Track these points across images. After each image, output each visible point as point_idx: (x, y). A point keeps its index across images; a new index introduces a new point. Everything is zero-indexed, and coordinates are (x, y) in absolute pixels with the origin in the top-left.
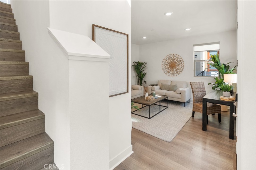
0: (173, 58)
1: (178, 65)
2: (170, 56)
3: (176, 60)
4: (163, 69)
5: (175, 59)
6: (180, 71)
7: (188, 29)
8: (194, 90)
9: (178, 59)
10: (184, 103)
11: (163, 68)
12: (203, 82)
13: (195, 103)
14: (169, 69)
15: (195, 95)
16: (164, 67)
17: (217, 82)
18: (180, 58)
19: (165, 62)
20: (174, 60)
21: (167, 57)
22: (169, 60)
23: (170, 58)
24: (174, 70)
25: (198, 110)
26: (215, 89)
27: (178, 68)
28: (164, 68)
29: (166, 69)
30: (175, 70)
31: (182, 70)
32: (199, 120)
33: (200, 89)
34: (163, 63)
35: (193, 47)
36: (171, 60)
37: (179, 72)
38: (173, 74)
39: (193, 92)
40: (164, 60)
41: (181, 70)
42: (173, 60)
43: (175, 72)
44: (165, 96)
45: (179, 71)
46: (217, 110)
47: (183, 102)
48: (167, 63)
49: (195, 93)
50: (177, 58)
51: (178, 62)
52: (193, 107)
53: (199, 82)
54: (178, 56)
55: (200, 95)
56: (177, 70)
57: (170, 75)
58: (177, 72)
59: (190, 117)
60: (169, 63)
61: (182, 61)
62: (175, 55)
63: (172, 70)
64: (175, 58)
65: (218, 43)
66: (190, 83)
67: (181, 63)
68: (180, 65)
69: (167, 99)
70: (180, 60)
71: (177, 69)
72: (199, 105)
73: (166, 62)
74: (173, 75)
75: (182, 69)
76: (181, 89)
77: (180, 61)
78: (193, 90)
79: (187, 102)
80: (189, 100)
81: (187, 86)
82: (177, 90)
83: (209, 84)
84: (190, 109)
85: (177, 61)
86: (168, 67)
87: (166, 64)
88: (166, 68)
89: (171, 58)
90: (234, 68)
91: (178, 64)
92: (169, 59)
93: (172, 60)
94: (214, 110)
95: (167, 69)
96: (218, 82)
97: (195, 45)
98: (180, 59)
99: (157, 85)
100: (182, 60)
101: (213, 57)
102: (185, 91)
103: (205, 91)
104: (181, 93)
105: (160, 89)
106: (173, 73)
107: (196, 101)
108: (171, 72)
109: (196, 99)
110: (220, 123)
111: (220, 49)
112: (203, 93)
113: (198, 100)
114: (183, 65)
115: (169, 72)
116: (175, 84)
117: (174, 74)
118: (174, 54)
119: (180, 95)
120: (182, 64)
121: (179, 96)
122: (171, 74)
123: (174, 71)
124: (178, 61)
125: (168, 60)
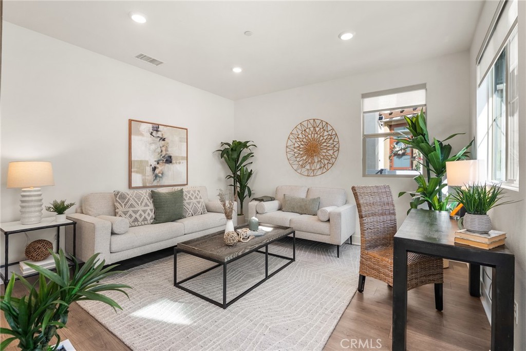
0: (312, 129)
1: (326, 147)
2: (305, 124)
3: (321, 136)
4: (288, 159)
5: (319, 133)
6: (328, 163)
7: (347, 37)
8: (363, 209)
9: (326, 133)
10: (338, 246)
11: (289, 156)
12: (388, 187)
13: (366, 249)
14: (304, 158)
15: (366, 226)
16: (293, 153)
17: (421, 189)
18: (329, 128)
19: (294, 141)
20: (316, 135)
21: (299, 127)
22: (304, 136)
23: (305, 130)
24: (316, 161)
25: (376, 274)
26: (419, 207)
27: (324, 154)
28: (291, 155)
29: (296, 158)
30: (318, 159)
31: (334, 160)
32: (378, 303)
33: (380, 208)
34: (290, 143)
35: (361, 100)
36: (309, 134)
37: (326, 167)
38: (314, 170)
39: (361, 217)
40: (291, 136)
41: (331, 161)
42: (313, 135)
43: (318, 167)
44: (287, 228)
45: (326, 162)
46: (431, 272)
47: (335, 245)
48: (299, 143)
49: (366, 220)
50: (322, 130)
51: (324, 141)
52: (362, 263)
53: (377, 187)
54: (324, 124)
55: (380, 226)
56: (322, 161)
57: (306, 173)
58: (323, 166)
59: (352, 295)
60: (302, 143)
61: (333, 136)
62: (318, 122)
63: (310, 161)
64: (317, 129)
65: (422, 86)
66: (353, 189)
67: (331, 141)
68: (329, 148)
69: (292, 235)
70: (329, 135)
71: (322, 157)
72: (377, 256)
73: (297, 140)
74: (312, 173)
75: (333, 156)
76: (329, 209)
77: (330, 137)
78: (360, 211)
79: (346, 243)
80: (351, 237)
81: (346, 201)
82: (319, 213)
83: (401, 194)
84: (352, 262)
85: (322, 138)
86: (301, 152)
87: (296, 145)
88: (296, 155)
89: (307, 130)
90: (467, 148)
91: (325, 144)
92: (303, 132)
93: (310, 136)
94: (424, 273)
95: (298, 159)
96: (425, 189)
97: (364, 96)
98: (330, 133)
99: (272, 199)
100: (334, 133)
101: (412, 122)
102: (339, 215)
103: (394, 214)
104: (329, 221)
105: (280, 209)
106: (313, 168)
107: (369, 245)
108: (308, 167)
109: (368, 237)
110: (442, 314)
111: (426, 102)
112: (389, 218)
113: (376, 241)
114: (337, 146)
115: (302, 166)
116: (316, 197)
117: (315, 172)
118: (314, 120)
119: (327, 224)
120: (335, 143)
121: (325, 227)
122: (308, 170)
123: (315, 164)
124: (325, 138)
125: (300, 136)
